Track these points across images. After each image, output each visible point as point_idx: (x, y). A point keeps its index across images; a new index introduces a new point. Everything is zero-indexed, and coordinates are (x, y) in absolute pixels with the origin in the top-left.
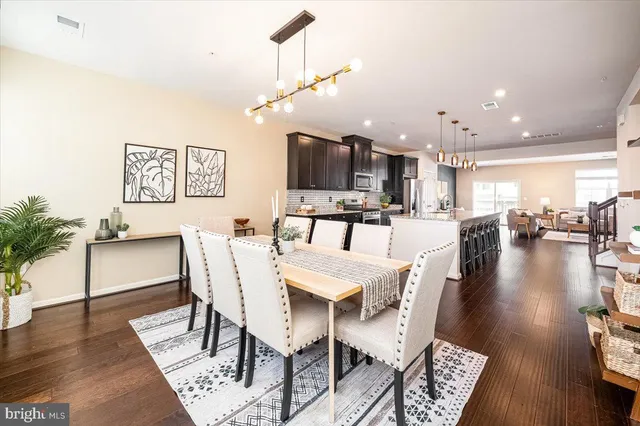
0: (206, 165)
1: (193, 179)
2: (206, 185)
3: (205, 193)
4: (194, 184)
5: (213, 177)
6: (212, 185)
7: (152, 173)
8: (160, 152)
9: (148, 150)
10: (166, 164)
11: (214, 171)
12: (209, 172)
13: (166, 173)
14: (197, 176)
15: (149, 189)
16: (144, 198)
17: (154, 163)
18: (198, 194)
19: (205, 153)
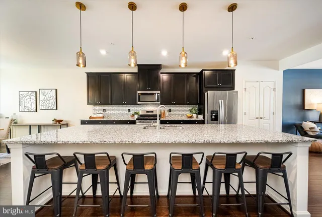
0: (47, 96)
1: (42, 103)
2: (48, 105)
3: (47, 108)
4: (43, 105)
5: (51, 101)
6: (50, 105)
7: (28, 101)
8: (30, 93)
9: (26, 93)
10: (32, 97)
11: (51, 98)
12: (49, 99)
13: (32, 101)
14: (44, 101)
15: (27, 107)
16: (26, 110)
17: (28, 97)
18: (45, 108)
19: (46, 91)
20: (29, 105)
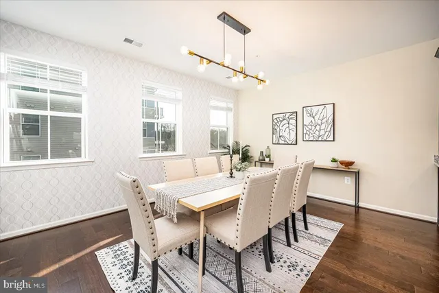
0: (316, 118)
1: (307, 129)
2: (317, 133)
3: (316, 138)
4: (308, 132)
5: (323, 126)
6: (322, 132)
7: (284, 128)
8: (288, 115)
9: (281, 115)
10: (291, 121)
11: (324, 121)
12: (319, 122)
13: (291, 127)
14: (310, 127)
15: (283, 137)
16: (281, 142)
17: (285, 122)
18: (312, 139)
19: (316, 109)
20: (286, 134)
